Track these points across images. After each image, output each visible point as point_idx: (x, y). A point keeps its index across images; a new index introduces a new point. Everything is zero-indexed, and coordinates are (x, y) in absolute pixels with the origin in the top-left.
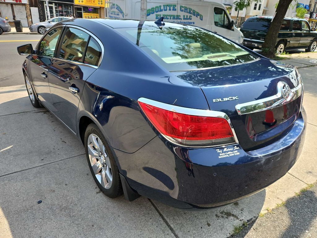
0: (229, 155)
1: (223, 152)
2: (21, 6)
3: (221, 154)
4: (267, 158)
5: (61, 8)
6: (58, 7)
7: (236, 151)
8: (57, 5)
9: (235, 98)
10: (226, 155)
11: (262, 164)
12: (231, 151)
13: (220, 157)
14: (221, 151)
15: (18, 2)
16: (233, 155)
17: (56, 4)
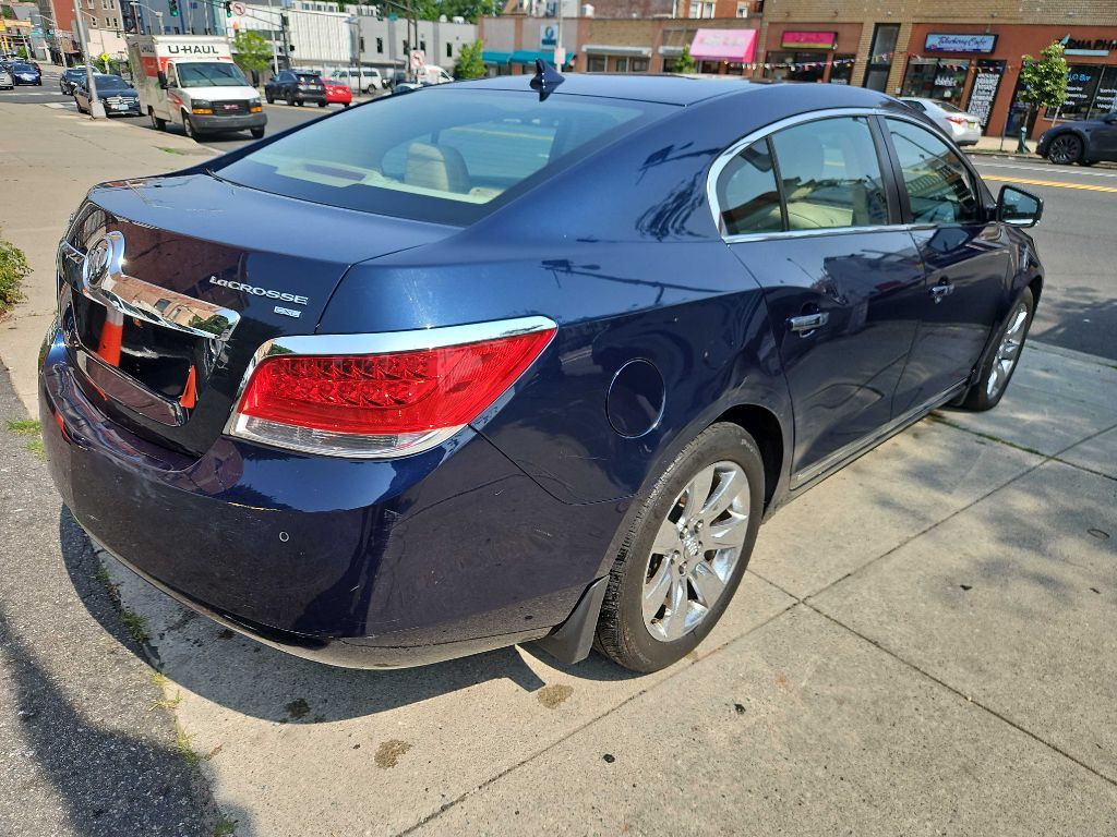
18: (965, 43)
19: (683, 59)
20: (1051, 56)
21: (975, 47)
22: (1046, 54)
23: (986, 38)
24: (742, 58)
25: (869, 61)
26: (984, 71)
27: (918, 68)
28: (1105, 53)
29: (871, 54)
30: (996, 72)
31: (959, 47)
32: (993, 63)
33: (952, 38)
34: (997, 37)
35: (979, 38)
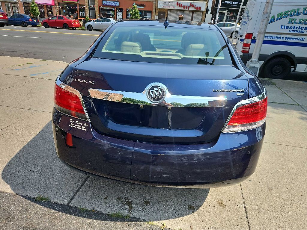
0: (77, 127)
1: (74, 123)
2: (199, 13)
3: (72, 124)
4: (112, 147)
5: (232, 14)
6: (230, 13)
7: (84, 127)
8: (229, 12)
9: (92, 82)
10: (75, 126)
11: (105, 149)
12: (80, 125)
13: (70, 125)
14: (73, 122)
15: (198, 10)
16: (80, 128)
17: (229, 10)
18: (112, 3)
19: (33, 4)
20: (135, 8)
21: (115, 4)
22: (133, 7)
23: (117, 2)
24: (51, 4)
25: (89, 7)
26: (119, 11)
27: (102, 9)
28: (143, 7)
29: (89, 5)
30: (121, 11)
31: (111, 4)
32: (120, 9)
33: (109, 2)
34: (119, 2)
35: (115, 2)
